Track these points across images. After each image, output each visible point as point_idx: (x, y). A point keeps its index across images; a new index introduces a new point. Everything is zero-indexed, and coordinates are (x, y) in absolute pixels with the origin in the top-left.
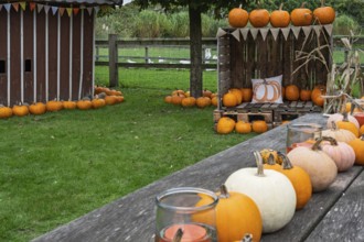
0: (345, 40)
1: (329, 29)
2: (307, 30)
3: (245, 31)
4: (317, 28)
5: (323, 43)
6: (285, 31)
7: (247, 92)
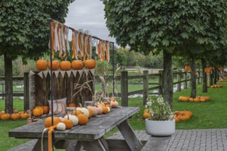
0: (102, 78)
1: (93, 71)
2: (81, 72)
3: (46, 72)
4: (86, 71)
5: (90, 79)
6: (69, 73)
7: (46, 108)
